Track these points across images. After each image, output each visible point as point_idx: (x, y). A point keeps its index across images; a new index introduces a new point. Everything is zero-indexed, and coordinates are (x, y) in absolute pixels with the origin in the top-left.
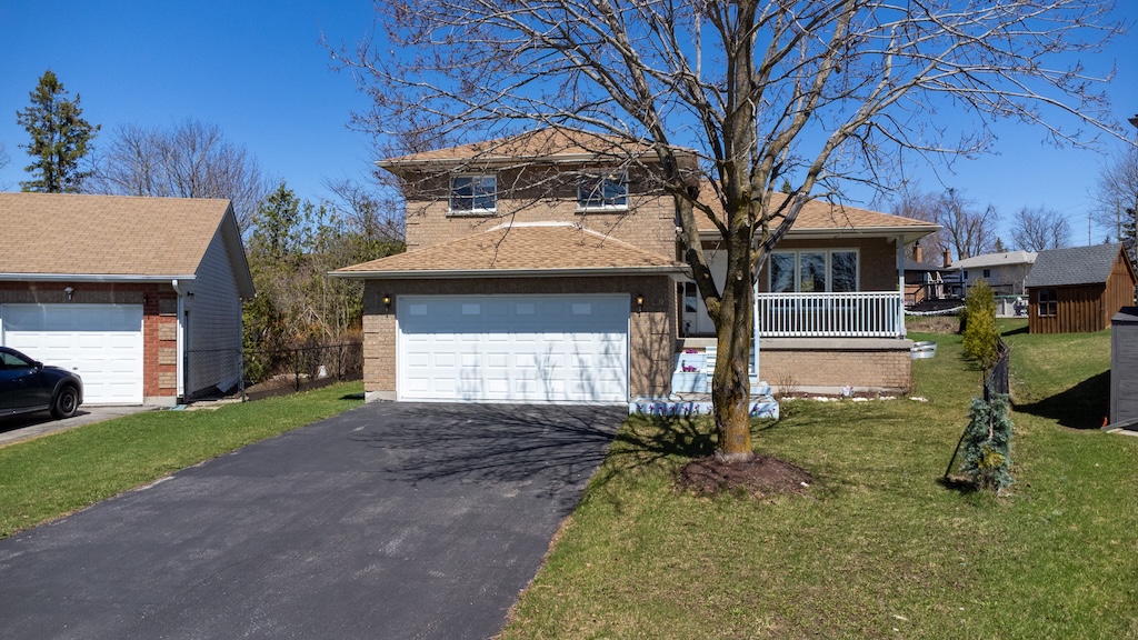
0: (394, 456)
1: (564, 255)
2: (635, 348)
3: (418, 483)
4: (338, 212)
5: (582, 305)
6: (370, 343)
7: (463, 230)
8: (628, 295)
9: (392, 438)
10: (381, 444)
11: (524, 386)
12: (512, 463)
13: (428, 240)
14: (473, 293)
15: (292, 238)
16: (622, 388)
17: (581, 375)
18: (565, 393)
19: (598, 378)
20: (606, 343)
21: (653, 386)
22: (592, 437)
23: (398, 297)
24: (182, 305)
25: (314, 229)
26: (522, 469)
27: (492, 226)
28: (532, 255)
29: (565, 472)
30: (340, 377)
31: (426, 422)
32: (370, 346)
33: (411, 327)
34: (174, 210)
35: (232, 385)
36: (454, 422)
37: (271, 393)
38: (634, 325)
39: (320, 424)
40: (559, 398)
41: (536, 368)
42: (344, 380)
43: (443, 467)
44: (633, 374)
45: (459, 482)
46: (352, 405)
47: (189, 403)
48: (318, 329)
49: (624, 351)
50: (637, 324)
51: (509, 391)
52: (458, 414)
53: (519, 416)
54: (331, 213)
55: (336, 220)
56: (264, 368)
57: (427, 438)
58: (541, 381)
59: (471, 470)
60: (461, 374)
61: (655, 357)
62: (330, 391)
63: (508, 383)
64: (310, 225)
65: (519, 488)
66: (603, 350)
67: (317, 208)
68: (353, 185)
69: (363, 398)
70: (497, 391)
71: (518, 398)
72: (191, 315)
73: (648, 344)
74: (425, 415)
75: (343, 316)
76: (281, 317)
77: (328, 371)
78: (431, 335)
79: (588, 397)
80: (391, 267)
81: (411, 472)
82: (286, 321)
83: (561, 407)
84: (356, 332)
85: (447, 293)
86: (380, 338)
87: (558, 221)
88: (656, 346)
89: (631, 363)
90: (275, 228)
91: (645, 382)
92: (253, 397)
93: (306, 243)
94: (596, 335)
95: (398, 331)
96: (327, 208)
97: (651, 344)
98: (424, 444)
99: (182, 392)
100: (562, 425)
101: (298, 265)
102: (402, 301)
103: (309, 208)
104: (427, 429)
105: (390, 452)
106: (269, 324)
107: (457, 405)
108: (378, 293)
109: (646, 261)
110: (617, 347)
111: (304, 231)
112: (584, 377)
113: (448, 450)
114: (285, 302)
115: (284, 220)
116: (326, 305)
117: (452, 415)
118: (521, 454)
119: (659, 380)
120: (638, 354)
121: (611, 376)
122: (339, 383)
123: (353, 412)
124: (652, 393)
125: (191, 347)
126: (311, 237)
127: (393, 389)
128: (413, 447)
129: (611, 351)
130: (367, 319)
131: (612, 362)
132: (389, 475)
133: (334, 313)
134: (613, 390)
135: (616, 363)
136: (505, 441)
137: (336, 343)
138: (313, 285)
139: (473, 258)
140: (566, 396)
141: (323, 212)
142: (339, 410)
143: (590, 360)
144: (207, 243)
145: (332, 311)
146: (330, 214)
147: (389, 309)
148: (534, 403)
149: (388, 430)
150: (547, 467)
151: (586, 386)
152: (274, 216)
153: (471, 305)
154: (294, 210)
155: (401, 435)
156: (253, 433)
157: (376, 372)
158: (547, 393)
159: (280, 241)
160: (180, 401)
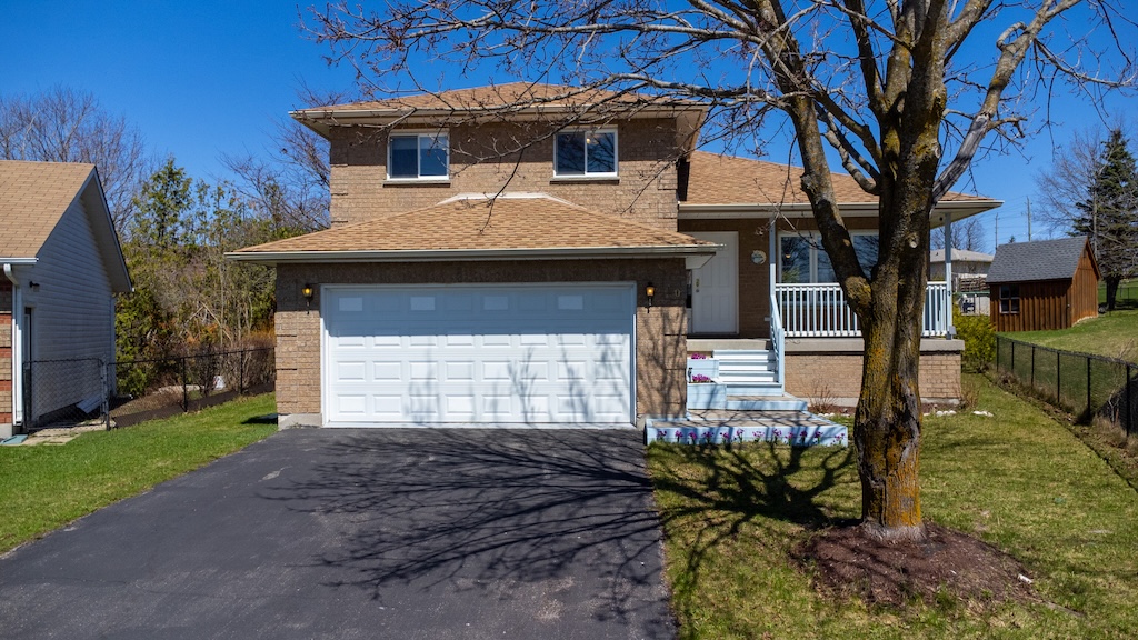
0: (334, 528)
1: (548, 232)
2: (643, 354)
3: (382, 591)
4: (238, 195)
5: (571, 297)
6: (284, 349)
7: (406, 203)
8: (634, 284)
9: (324, 492)
10: (309, 504)
11: (495, 404)
12: (525, 540)
13: (359, 215)
14: (427, 282)
15: (182, 224)
16: (624, 405)
17: (571, 389)
18: (549, 412)
19: (593, 392)
20: (603, 346)
21: (666, 402)
22: (618, 483)
23: (323, 287)
24: (19, 299)
25: (210, 213)
26: (545, 550)
27: (443, 198)
28: (504, 232)
29: (617, 558)
30: (243, 391)
31: (369, 460)
32: (283, 352)
33: (344, 326)
34: (16, 175)
35: (94, 407)
36: (410, 460)
37: (148, 415)
38: (641, 324)
39: (213, 467)
40: (541, 420)
41: (510, 381)
42: (248, 394)
43: (415, 552)
44: (641, 388)
45: (450, 587)
46: (260, 433)
47: (31, 433)
48: (214, 331)
49: (626, 357)
50: (646, 322)
51: (474, 412)
52: (412, 445)
53: (495, 447)
54: (231, 195)
55: (236, 203)
56: (147, 377)
57: (378, 491)
58: (517, 398)
59: (464, 556)
60: (410, 389)
61: (669, 365)
62: (229, 409)
63: (473, 402)
64: (205, 209)
65: (556, 596)
66: (599, 357)
67: (213, 189)
68: (256, 163)
69: (275, 421)
70: (458, 412)
71: (486, 419)
72: (35, 313)
73: (660, 348)
74: (366, 449)
75: (246, 315)
76: (170, 316)
77: (227, 383)
78: (368, 338)
79: (580, 418)
80: (313, 247)
81: (365, 563)
82: (176, 321)
83: (547, 432)
84: (263, 334)
85: (390, 282)
86: (299, 343)
87: (529, 192)
88: (671, 350)
89: (637, 373)
90: (162, 212)
91: (657, 398)
92: (121, 422)
93: (200, 231)
94: (590, 337)
95: (324, 333)
96: (226, 190)
97: (664, 348)
98: (374, 502)
99: (20, 418)
100: (564, 463)
101: (190, 256)
102: (328, 292)
103: (203, 188)
104: (374, 474)
105: (324, 520)
106: (155, 325)
107: (406, 431)
108: (296, 282)
109: (658, 238)
110: (617, 352)
111: (198, 217)
112: (574, 392)
113: (416, 514)
114: (172, 298)
115: (172, 204)
116: (224, 303)
117: (403, 448)
118: (530, 519)
119: (675, 394)
120: (647, 361)
121: (610, 390)
122: (240, 399)
123: (261, 447)
124: (665, 413)
125: (36, 357)
126: (205, 223)
127: (317, 411)
128: (359, 509)
129: (610, 357)
130: (281, 318)
131: (611, 371)
132: (330, 574)
133: (234, 311)
134: (612, 410)
135: (617, 373)
136: (496, 494)
137: (236, 348)
138: (209, 280)
139: (425, 236)
140: (551, 418)
141: (220, 194)
142: (241, 443)
143: (582, 370)
144: (58, 217)
145: (232, 308)
146: (228, 196)
147: (312, 304)
148: (509, 427)
149: (316, 477)
150: (583, 546)
151: (577, 403)
152: (160, 197)
153: (423, 298)
154: (184, 191)
155: (337, 487)
156: (109, 488)
157: (293, 388)
158: (525, 412)
159: (169, 229)
160: (19, 430)
